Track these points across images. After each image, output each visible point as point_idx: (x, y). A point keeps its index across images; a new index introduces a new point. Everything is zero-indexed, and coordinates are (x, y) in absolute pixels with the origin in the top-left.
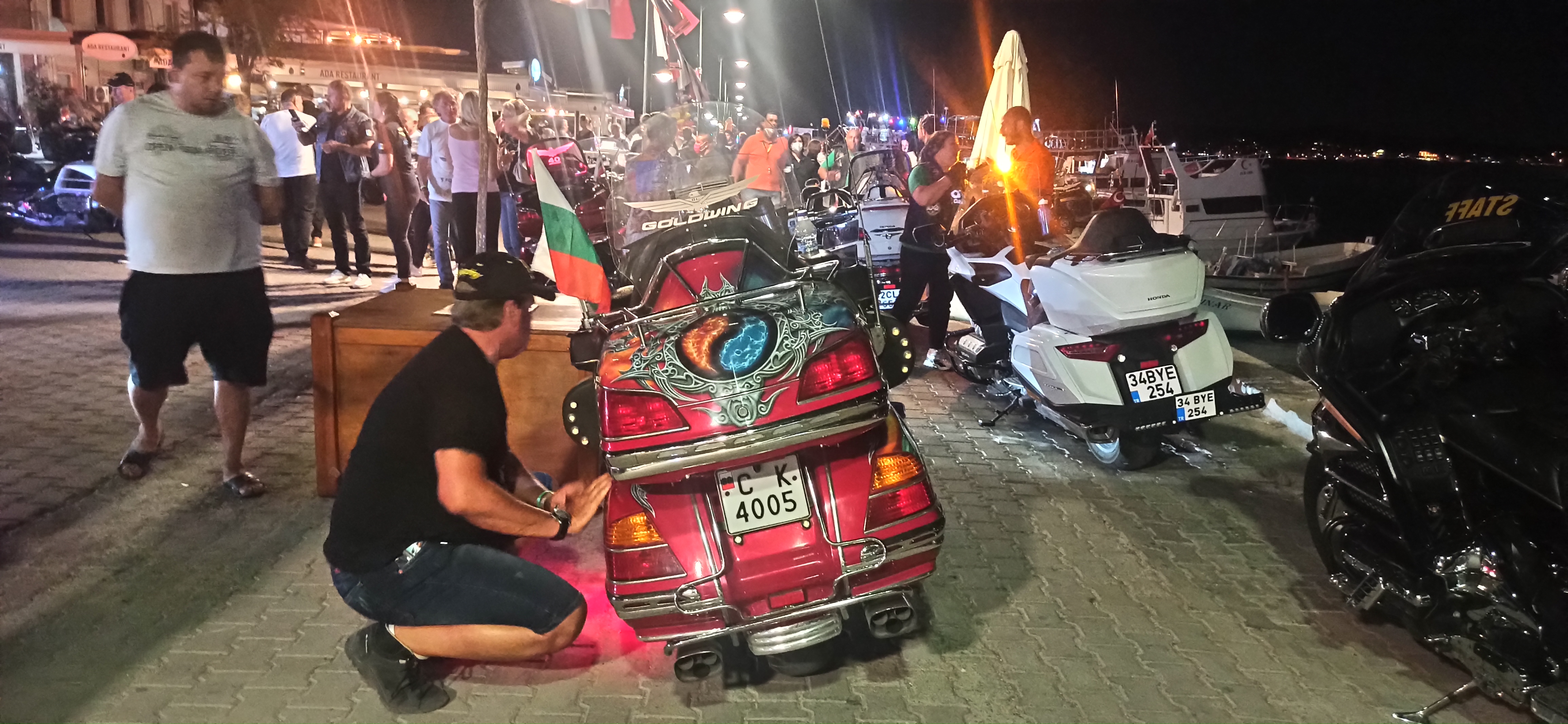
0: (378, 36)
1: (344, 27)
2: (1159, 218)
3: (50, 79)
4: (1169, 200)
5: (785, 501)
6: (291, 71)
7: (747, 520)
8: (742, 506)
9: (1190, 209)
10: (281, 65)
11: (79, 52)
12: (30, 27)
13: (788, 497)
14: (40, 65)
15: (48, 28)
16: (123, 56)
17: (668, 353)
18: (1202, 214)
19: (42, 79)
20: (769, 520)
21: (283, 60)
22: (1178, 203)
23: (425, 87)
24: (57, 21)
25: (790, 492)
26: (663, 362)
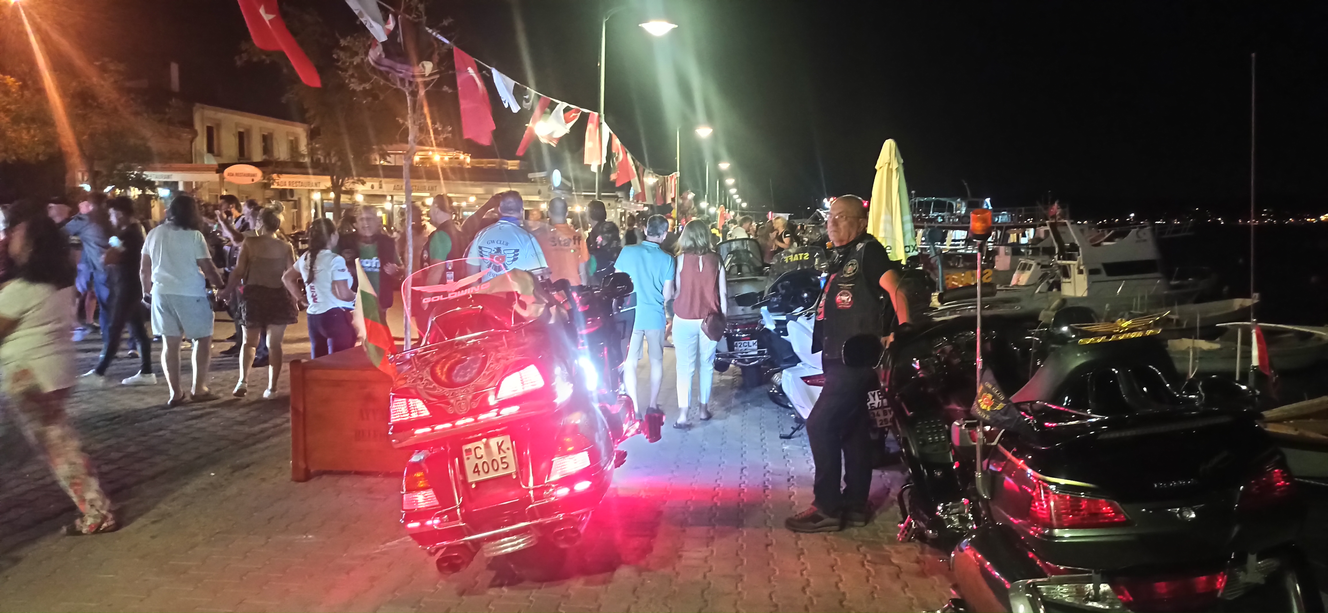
0: (453, 154)
1: (427, 148)
2: (1067, 280)
3: (204, 198)
4: (1074, 265)
5: (503, 463)
6: (372, 187)
7: (479, 474)
8: (477, 466)
9: (1092, 272)
10: (363, 183)
11: (222, 179)
12: (191, 162)
13: (504, 461)
14: (197, 189)
15: (204, 162)
16: (253, 180)
17: (426, 374)
18: (1103, 276)
19: (198, 199)
20: (492, 475)
21: (365, 179)
22: (1082, 268)
23: (472, 194)
24: (210, 155)
25: (505, 457)
26: (422, 379)
